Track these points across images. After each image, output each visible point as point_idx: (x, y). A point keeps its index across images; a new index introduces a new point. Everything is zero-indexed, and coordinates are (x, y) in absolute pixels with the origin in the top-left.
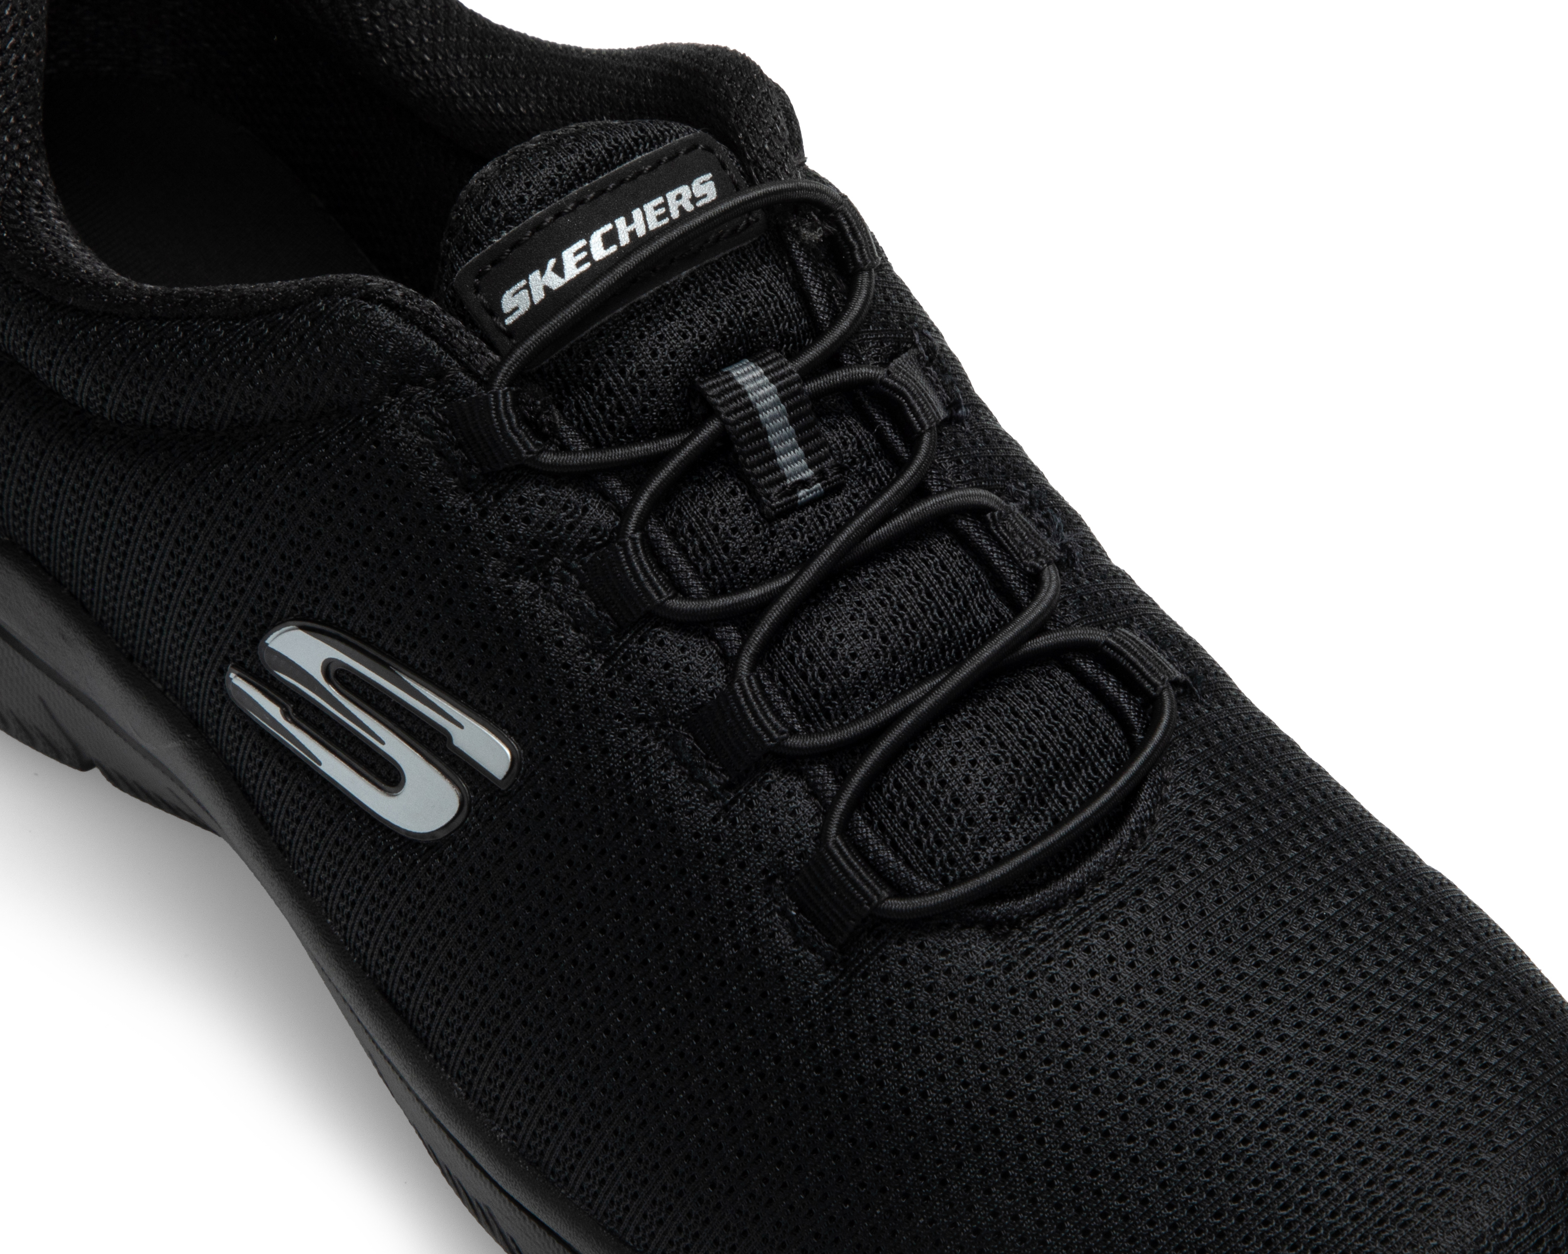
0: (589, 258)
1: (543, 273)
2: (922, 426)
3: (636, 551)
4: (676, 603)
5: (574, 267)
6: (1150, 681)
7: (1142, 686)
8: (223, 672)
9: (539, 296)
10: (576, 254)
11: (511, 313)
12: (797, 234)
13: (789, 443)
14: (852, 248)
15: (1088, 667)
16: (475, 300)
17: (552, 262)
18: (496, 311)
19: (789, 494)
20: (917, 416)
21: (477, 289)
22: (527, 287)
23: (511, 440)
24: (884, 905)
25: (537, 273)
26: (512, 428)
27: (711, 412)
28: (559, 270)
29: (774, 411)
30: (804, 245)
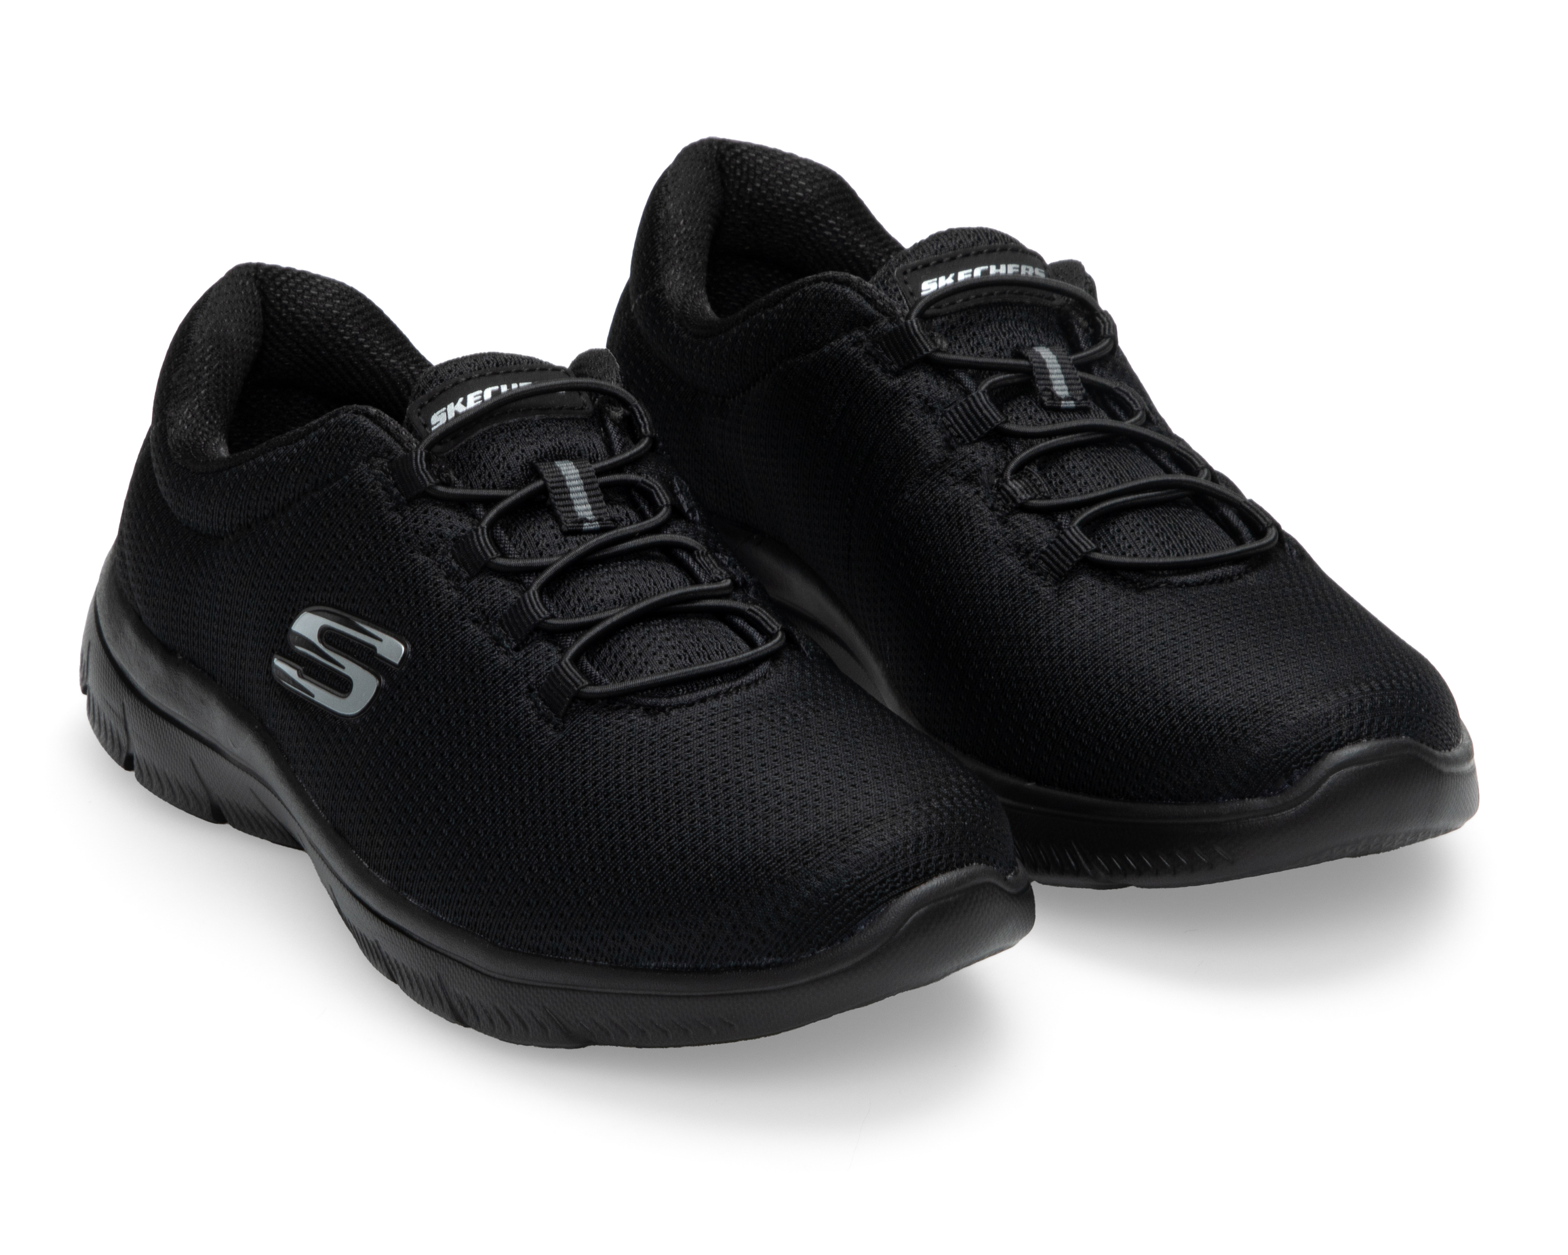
0: (482, 398)
1: (455, 404)
2: (662, 503)
3: (483, 533)
4: (501, 561)
5: (473, 401)
6: (771, 627)
7: (766, 630)
8: (271, 661)
9: (451, 415)
10: (475, 397)
11: (436, 425)
12: (609, 413)
13: (582, 501)
14: (640, 425)
15: (740, 622)
16: (417, 420)
17: (461, 399)
18: (428, 425)
19: (579, 523)
20: (660, 498)
21: (419, 414)
22: (446, 411)
23: (422, 477)
24: (585, 690)
25: (452, 404)
26: (423, 470)
27: (539, 476)
28: (464, 403)
29: (576, 482)
30: (613, 421)
